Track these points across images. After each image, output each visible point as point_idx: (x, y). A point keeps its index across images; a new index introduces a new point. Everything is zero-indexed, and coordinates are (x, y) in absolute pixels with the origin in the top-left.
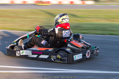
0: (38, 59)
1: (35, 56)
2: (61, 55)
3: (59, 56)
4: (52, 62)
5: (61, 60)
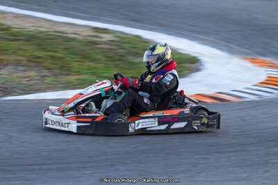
0: (170, 131)
1: (163, 127)
2: (208, 118)
3: (205, 120)
4: (196, 132)
5: (208, 125)
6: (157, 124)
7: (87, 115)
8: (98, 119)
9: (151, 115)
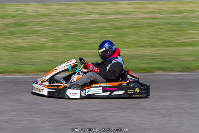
6: (102, 92)
7: (55, 84)
8: (60, 87)
9: (98, 85)
